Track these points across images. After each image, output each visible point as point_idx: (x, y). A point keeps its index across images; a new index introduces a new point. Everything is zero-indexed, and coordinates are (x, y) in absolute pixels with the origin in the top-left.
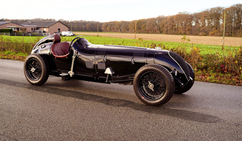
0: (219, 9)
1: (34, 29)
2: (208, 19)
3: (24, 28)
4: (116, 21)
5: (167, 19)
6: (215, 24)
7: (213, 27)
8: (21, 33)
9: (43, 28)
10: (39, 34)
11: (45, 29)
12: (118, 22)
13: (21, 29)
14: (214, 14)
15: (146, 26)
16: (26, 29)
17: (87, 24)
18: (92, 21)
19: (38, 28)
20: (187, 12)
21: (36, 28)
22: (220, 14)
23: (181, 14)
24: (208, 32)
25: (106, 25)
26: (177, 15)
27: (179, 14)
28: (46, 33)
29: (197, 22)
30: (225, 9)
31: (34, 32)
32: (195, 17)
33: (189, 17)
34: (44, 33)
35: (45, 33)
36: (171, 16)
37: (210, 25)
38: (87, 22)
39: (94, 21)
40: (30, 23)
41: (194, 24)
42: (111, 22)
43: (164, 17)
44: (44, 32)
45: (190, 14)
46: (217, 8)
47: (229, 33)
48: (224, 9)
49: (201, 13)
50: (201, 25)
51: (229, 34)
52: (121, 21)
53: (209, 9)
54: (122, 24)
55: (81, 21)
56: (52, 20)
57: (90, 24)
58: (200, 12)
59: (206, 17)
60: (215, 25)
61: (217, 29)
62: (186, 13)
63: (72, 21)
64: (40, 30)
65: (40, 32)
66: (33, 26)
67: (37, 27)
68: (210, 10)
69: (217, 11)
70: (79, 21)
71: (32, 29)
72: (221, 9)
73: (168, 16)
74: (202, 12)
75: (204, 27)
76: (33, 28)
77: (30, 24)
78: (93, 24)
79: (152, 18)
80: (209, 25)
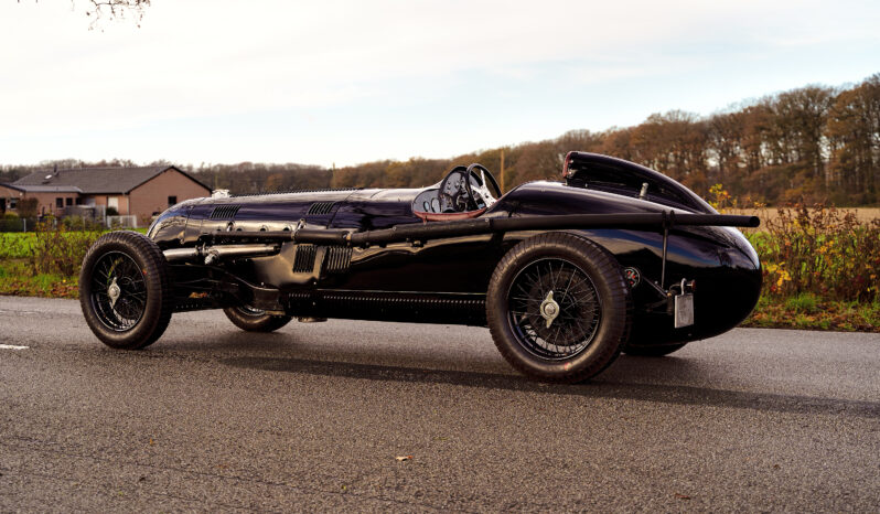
0: (814, 94)
1: (69, 201)
2: (773, 138)
3: (28, 197)
4: (387, 162)
5: (601, 143)
6: (800, 159)
7: (794, 170)
8: (15, 217)
9: (103, 199)
10: (90, 220)
11: (114, 202)
12: (397, 165)
13: (13, 206)
14: (796, 118)
15: (517, 178)
16: (33, 203)
17: (271, 178)
18: (290, 165)
19: (83, 198)
20: (684, 115)
21: (74, 197)
22: (818, 115)
23: (660, 123)
24: (774, 190)
25: (347, 177)
26: (643, 128)
27: (649, 122)
28: (121, 219)
29: (725, 152)
30: (838, 94)
31: (67, 213)
32: (716, 131)
33: (695, 134)
34: (109, 219)
35: (116, 217)
36: (617, 130)
37: (780, 161)
38: (268, 169)
39: (296, 166)
40: (49, 177)
41: (713, 162)
42: (369, 166)
43: (589, 138)
44: (111, 212)
45: (696, 120)
46: (804, 94)
47: (862, 190)
48: (834, 95)
49: (739, 114)
50: (743, 165)
51: (865, 196)
52: (412, 162)
53: (776, 100)
54: (417, 170)
55: (245, 167)
56: (122, 164)
57: (279, 176)
58: (737, 109)
59: (762, 129)
60: (804, 163)
61: (810, 175)
62: (681, 118)
63: (206, 166)
64: (92, 205)
65: (94, 212)
66: (61, 189)
67: (79, 193)
68: (778, 101)
69: (806, 106)
70: (235, 166)
71: (59, 201)
72: (824, 94)
73: (603, 134)
74: (745, 111)
75: (756, 173)
76: (64, 197)
77: (47, 183)
78: (293, 178)
79: (541, 144)
80: (775, 163)
